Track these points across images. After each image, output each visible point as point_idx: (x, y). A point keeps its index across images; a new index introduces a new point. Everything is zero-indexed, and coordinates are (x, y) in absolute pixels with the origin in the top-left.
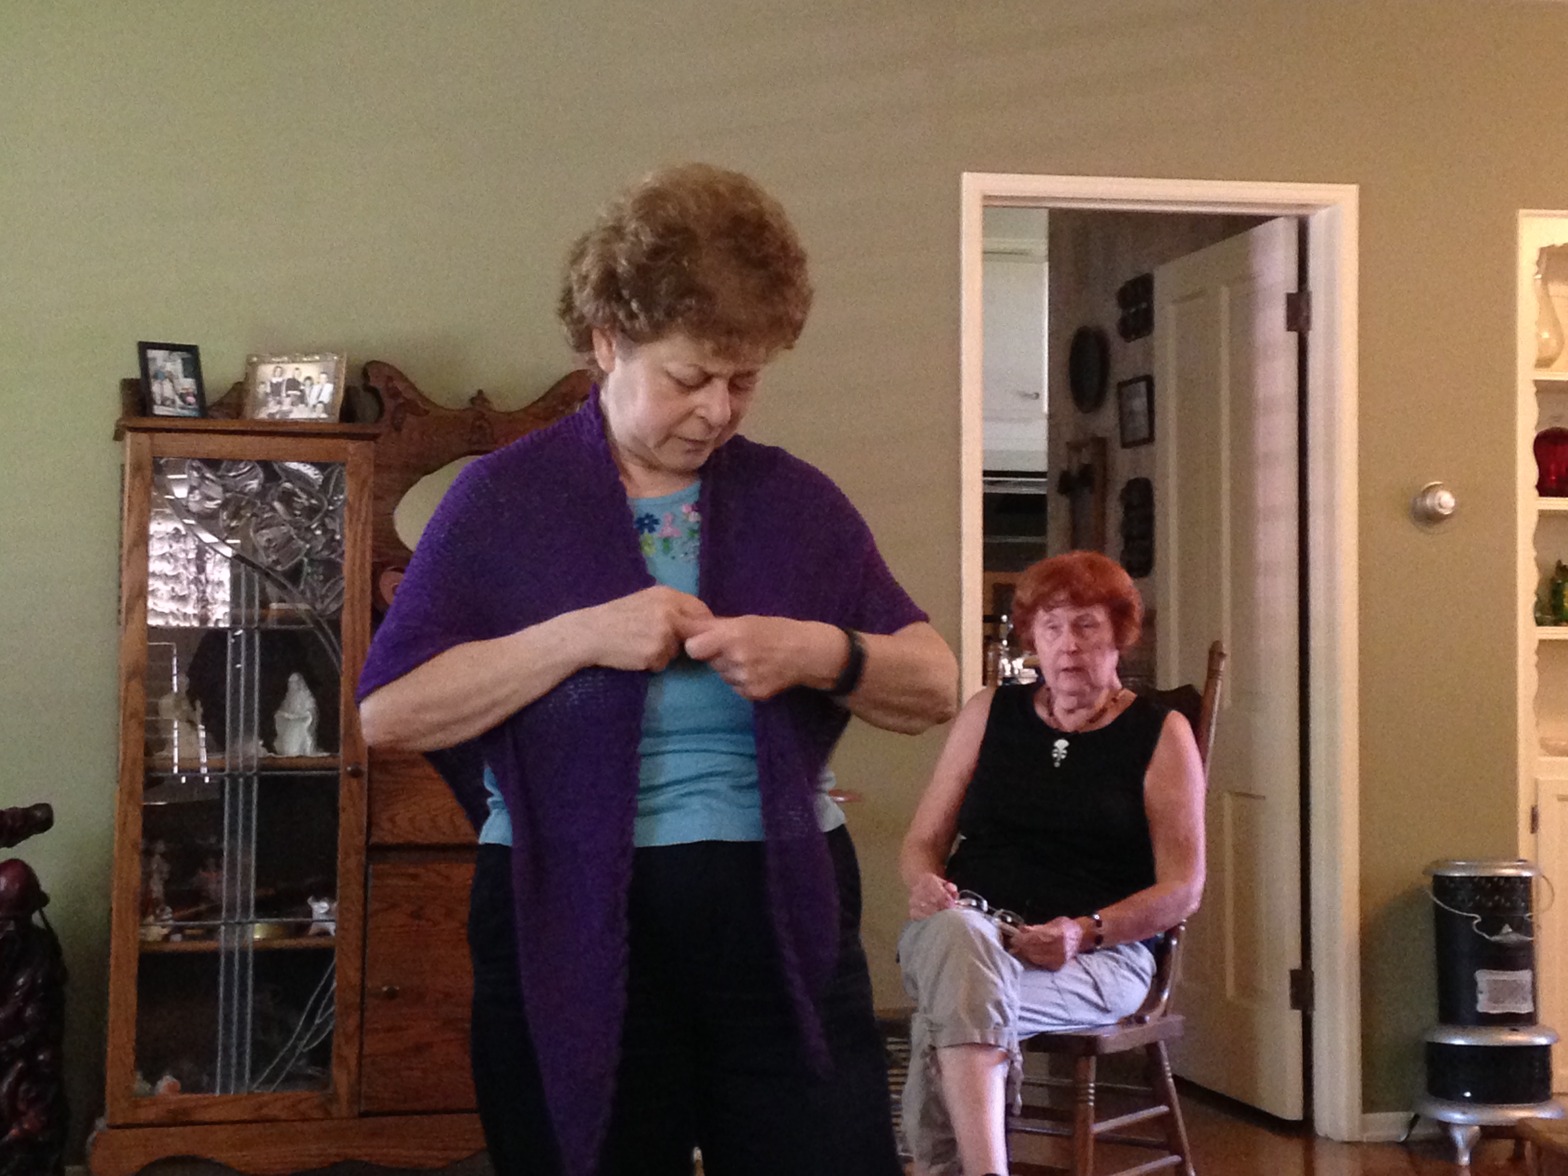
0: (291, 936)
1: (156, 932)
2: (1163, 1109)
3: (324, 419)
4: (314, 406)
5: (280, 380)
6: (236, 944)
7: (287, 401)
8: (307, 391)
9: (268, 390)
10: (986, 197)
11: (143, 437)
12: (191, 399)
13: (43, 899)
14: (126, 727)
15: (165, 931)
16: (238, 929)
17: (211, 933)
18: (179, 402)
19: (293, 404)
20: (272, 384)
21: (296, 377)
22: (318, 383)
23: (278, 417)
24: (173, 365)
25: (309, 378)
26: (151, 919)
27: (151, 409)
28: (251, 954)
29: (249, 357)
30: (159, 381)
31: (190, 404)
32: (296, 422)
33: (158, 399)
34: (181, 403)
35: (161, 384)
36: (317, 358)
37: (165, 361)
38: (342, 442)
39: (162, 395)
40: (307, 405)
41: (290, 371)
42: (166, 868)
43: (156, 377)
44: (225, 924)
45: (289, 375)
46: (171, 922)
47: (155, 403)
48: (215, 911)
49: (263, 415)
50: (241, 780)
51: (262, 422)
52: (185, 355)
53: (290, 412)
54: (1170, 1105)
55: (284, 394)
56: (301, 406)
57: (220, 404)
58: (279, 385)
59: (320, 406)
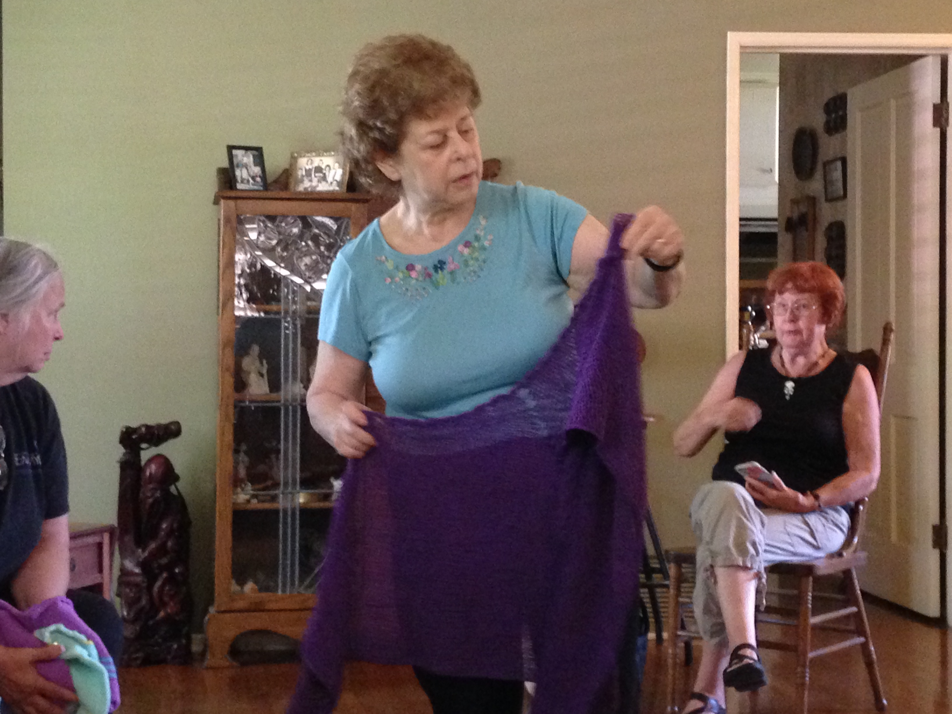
0: (320, 501)
1: (242, 497)
2: (854, 609)
3: (337, 191)
4: (331, 183)
5: (311, 167)
6: (289, 506)
7: (315, 180)
8: (327, 174)
9: (304, 173)
10: (742, 47)
11: (232, 203)
12: (258, 179)
13: (176, 478)
14: (223, 377)
15: (247, 497)
16: (290, 496)
17: (274, 498)
18: (251, 181)
19: (319, 181)
20: (306, 170)
21: (321, 165)
22: (334, 169)
23: (309, 189)
24: (248, 159)
25: (328, 166)
26: (239, 490)
27: (236, 186)
28: (298, 513)
29: (292, 154)
30: (240, 169)
31: (258, 182)
32: (320, 193)
33: (239, 179)
34: (253, 182)
35: (241, 171)
36: (333, 153)
37: (243, 156)
38: (349, 204)
39: (241, 177)
40: (327, 182)
41: (317, 161)
42: (246, 459)
43: (238, 166)
44: (283, 493)
45: (316, 164)
46: (252, 492)
47: (238, 182)
48: (276, 485)
49: (301, 188)
50: (290, 408)
51: (300, 193)
52: (255, 152)
53: (317, 186)
54: (858, 606)
55: (313, 176)
56: (324, 183)
57: (276, 181)
58: (310, 170)
59: (335, 183)
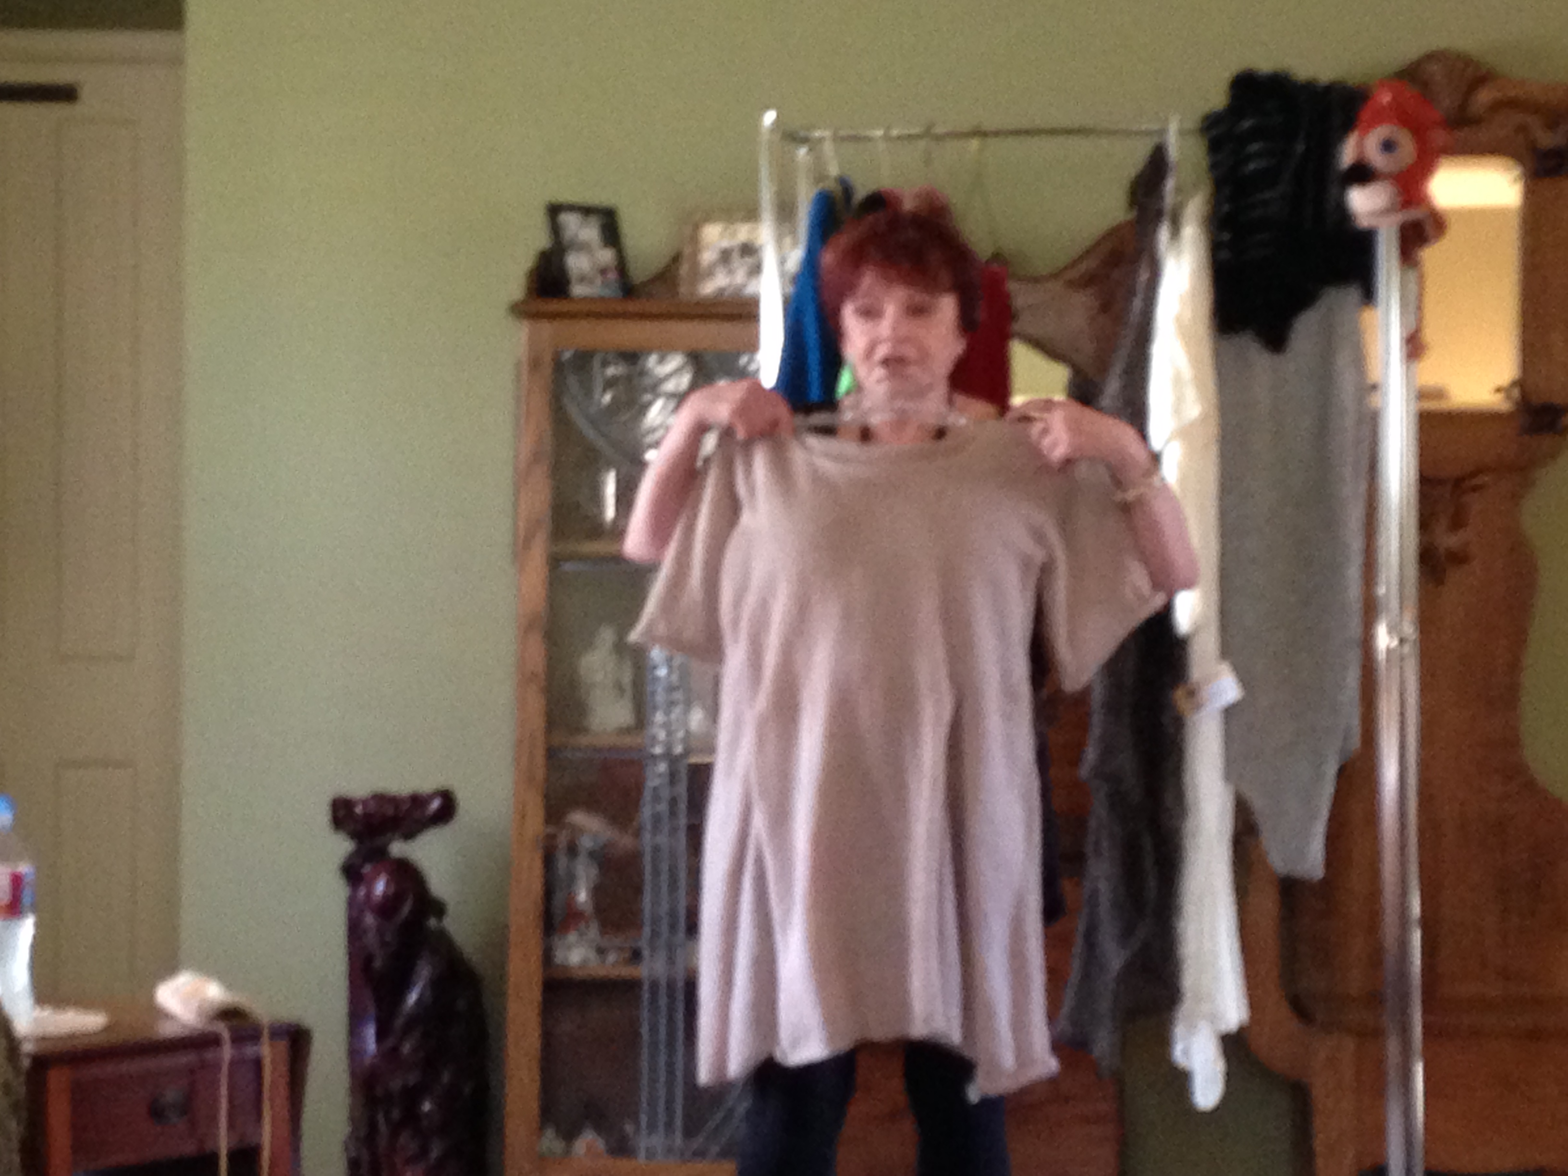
5: (731, 245)
7: (741, 272)
9: (715, 257)
11: (547, 326)
12: (612, 276)
13: (438, 908)
14: (523, 697)
18: (599, 281)
19: (748, 275)
20: (719, 250)
21: (753, 241)
23: (729, 292)
24: (589, 231)
27: (568, 290)
29: (689, 216)
30: (574, 253)
31: (610, 281)
33: (574, 276)
34: (601, 281)
35: (577, 257)
37: (580, 226)
39: (579, 270)
41: (742, 233)
43: (570, 248)
44: (650, 945)
45: (740, 239)
47: (572, 283)
48: (637, 924)
49: (709, 289)
51: (703, 301)
52: (602, 220)
53: (745, 286)
55: (736, 263)
58: (729, 250)
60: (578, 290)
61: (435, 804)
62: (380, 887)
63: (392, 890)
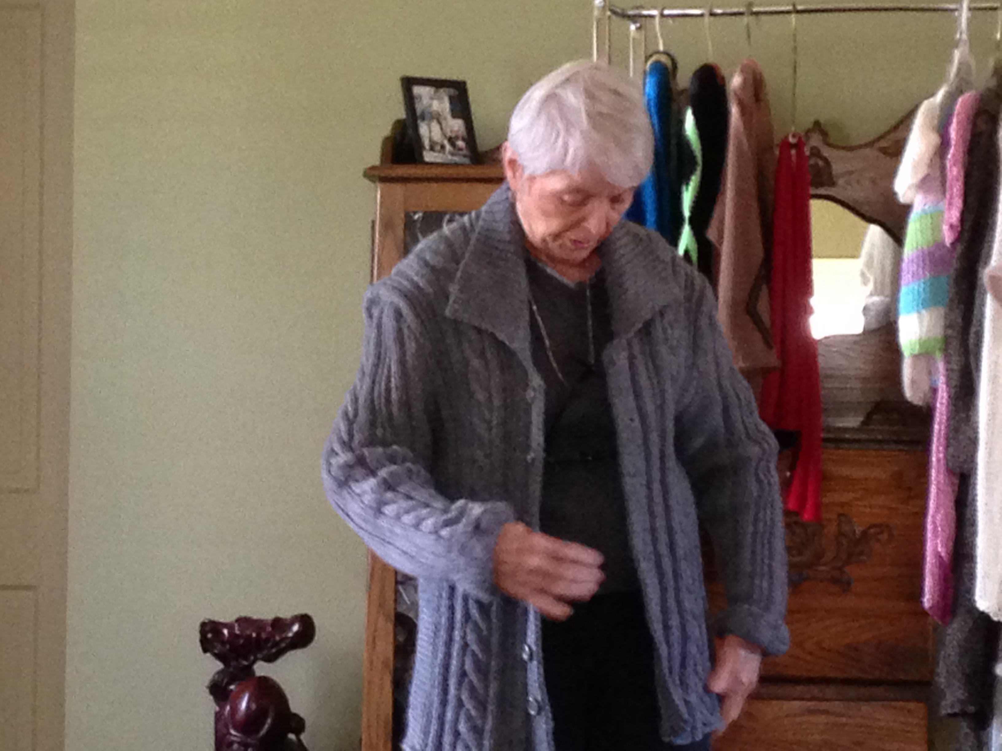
11: (399, 188)
12: (461, 144)
13: (297, 724)
18: (448, 147)
24: (440, 103)
27: (421, 156)
30: (426, 122)
31: (460, 149)
33: (427, 143)
34: (451, 149)
35: (429, 126)
37: (432, 98)
39: (430, 139)
43: (423, 118)
47: (425, 149)
52: (453, 92)
60: (429, 157)
61: (296, 628)
62: (244, 705)
63: (254, 706)
